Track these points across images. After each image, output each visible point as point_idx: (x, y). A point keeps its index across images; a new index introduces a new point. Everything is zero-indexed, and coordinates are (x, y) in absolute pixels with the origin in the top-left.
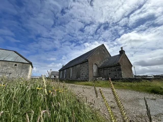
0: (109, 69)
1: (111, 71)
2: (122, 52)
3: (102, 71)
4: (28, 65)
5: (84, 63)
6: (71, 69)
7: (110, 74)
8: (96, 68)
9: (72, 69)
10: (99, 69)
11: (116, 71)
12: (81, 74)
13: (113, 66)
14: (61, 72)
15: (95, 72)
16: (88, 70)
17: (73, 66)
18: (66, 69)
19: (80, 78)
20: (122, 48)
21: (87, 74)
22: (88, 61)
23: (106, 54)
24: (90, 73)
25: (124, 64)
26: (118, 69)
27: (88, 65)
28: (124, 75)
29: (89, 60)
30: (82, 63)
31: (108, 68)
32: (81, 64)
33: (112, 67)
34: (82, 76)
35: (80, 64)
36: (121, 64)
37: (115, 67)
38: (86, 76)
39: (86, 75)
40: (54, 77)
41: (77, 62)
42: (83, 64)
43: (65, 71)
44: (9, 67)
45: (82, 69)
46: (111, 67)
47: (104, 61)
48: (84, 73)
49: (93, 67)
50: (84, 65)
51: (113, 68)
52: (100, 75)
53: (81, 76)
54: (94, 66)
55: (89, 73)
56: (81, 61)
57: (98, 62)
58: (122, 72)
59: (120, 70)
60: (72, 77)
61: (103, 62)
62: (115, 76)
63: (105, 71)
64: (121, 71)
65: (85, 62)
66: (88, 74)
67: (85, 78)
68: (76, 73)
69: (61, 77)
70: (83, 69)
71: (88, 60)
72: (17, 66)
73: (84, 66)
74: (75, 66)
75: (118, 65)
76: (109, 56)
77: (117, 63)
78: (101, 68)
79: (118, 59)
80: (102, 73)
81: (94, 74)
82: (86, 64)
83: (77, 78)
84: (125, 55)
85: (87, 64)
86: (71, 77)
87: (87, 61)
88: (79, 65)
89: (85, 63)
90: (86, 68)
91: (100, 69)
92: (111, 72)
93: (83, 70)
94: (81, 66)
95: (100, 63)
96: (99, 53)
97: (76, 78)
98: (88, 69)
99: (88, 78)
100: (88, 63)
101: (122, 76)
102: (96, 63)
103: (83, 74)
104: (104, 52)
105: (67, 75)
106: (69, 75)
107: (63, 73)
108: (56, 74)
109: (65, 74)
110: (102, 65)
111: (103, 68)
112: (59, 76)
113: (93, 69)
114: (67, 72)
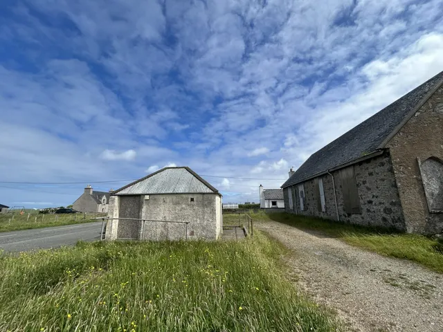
5: (368, 161)
6: (321, 183)
9: (324, 183)
12: (361, 201)
14: (290, 192)
15: (436, 192)
16: (393, 189)
17: (327, 174)
18: (303, 182)
19: (359, 216)
21: (392, 204)
22: (389, 154)
24: (409, 199)
27: (391, 170)
29: (392, 151)
30: (360, 163)
32: (358, 168)
34: (368, 211)
35: (354, 165)
38: (388, 211)
39: (387, 205)
40: (271, 204)
41: (338, 161)
42: (365, 165)
43: (301, 188)
45: (364, 182)
48: (375, 201)
49: (418, 172)
50: (371, 170)
53: (364, 208)
54: (427, 167)
55: (402, 199)
56: (355, 156)
60: (326, 208)
65: (375, 158)
66: (397, 204)
67: (384, 219)
68: (342, 197)
69: (291, 206)
70: (367, 185)
71: (385, 150)
73: (371, 174)
74: (332, 172)
81: (431, 201)
82: (382, 164)
83: (349, 215)
85: (387, 167)
86: (324, 210)
87: (386, 153)
88: (350, 171)
89: (373, 164)
90: (383, 180)
93: (369, 189)
94: (356, 175)
97: (342, 213)
98: (395, 186)
99: (400, 220)
100: (390, 162)
103: (370, 202)
105: (308, 202)
106: (315, 201)
107: (295, 195)
108: (276, 197)
109: (303, 199)
112: (285, 202)
113: (421, 180)
114: (307, 193)
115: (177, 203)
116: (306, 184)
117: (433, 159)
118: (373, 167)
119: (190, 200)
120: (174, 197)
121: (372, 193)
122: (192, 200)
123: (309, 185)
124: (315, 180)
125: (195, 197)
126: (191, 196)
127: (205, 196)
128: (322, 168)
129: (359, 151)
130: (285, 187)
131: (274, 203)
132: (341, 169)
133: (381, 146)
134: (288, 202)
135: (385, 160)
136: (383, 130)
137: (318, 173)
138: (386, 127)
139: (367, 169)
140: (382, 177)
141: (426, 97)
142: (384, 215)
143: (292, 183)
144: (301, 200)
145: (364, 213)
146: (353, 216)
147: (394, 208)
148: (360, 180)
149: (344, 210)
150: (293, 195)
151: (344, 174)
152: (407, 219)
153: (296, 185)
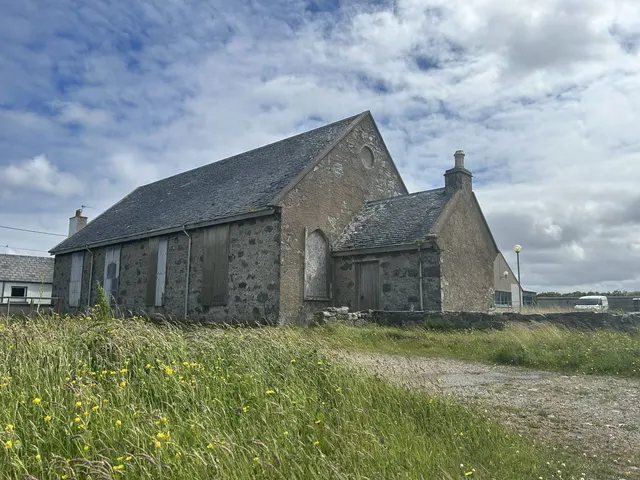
0: (383, 265)
1: (396, 274)
3: (350, 274)
5: (252, 221)
6: (163, 248)
7: (387, 288)
8: (322, 253)
9: (170, 250)
10: (334, 260)
11: (415, 274)
12: (231, 285)
13: (404, 252)
14: (77, 266)
15: (313, 275)
16: (275, 266)
17: (181, 233)
18: (122, 244)
19: (222, 309)
20: (459, 156)
21: (271, 287)
22: (280, 214)
23: (379, 176)
24: (289, 284)
25: (456, 244)
26: (427, 265)
27: (278, 240)
28: (452, 298)
29: (284, 212)
30: (240, 223)
31: (382, 260)
32: (235, 229)
33: (402, 256)
34: (237, 299)
35: (231, 224)
36: (441, 243)
37: (415, 258)
38: (263, 297)
39: (264, 289)
40: (8, 294)
42: (246, 227)
43: (112, 257)
45: (241, 254)
46: (396, 254)
47: (363, 219)
48: (250, 283)
49: (303, 247)
50: (254, 236)
51: (406, 263)
52: (337, 292)
53: (232, 294)
54: (313, 243)
55: (282, 281)
56: (235, 209)
57: (331, 224)
58: (444, 283)
59: (435, 272)
60: (165, 298)
61: (356, 220)
62: (411, 300)
63: (366, 273)
64: (439, 277)
65: (262, 218)
66: (275, 287)
67: (256, 310)
68: (199, 276)
70: (243, 258)
71: (277, 209)
73: (252, 242)
74: (191, 232)
75: (429, 246)
76: (392, 183)
77: (428, 238)
78: (345, 258)
79: (432, 213)
80: (350, 284)
81: (307, 287)
82: (269, 229)
83: (206, 308)
84: (468, 197)
85: (274, 233)
86: (159, 301)
87: (277, 214)
88: (223, 233)
89: (259, 227)
90: (265, 252)
91: (343, 263)
92: (392, 281)
93: (245, 265)
94: (231, 241)
95: (343, 225)
96: (338, 170)
97: (195, 305)
98: (278, 262)
99: (274, 310)
100: (279, 227)
101: (439, 302)
102: (323, 229)
103: (243, 285)
104: (367, 165)
105: (124, 286)
106: (144, 286)
107: (92, 276)
108: (27, 277)
109: (114, 281)
110: (353, 241)
111: (356, 257)
112: (55, 288)
113: (303, 258)
114: (127, 268)
116: (128, 250)
117: (319, 232)
118: (257, 231)
121: (247, 272)
123: (134, 252)
124: (152, 244)
128: (169, 222)
129: (239, 200)
130: (62, 254)
131: (18, 292)
132: (208, 228)
133: (273, 202)
134: (67, 288)
135: (273, 223)
136: (276, 179)
137: (164, 229)
138: (281, 175)
139: (249, 233)
140: (266, 248)
142: (257, 304)
143: (89, 243)
144: (108, 283)
145: (231, 303)
146: (212, 310)
147: (272, 294)
148: (234, 250)
149: (199, 301)
150: (85, 271)
151: (211, 237)
152: (282, 308)
153: (97, 250)
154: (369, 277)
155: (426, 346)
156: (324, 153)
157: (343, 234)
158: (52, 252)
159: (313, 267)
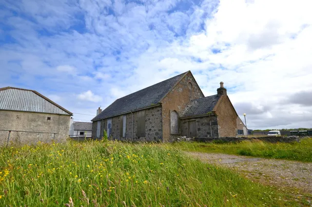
0: (198, 122)
1: (202, 124)
2: (222, 91)
3: (186, 125)
4: (68, 117)
6: (125, 118)
7: (199, 129)
8: (176, 118)
9: (127, 119)
10: (180, 120)
11: (208, 124)
12: (146, 130)
14: (99, 125)
15: (174, 126)
16: (161, 123)
17: (130, 113)
18: (113, 117)
19: (144, 138)
20: (222, 83)
21: (159, 130)
23: (194, 92)
24: (165, 128)
25: (223, 114)
26: (213, 121)
27: (161, 114)
28: (222, 133)
29: (163, 105)
30: (149, 109)
31: (197, 120)
32: (147, 111)
33: (204, 118)
34: (149, 134)
35: (146, 109)
36: (217, 113)
37: (209, 119)
38: (157, 134)
39: (157, 131)
40: (79, 134)
42: (151, 110)
43: (109, 122)
44: (40, 123)
45: (149, 119)
46: (201, 118)
47: (190, 106)
48: (153, 129)
49: (169, 116)
50: (153, 113)
51: (205, 121)
52: (182, 131)
53: (147, 133)
54: (173, 115)
55: (163, 128)
56: (147, 105)
57: (179, 108)
58: (219, 127)
59: (216, 123)
60: (126, 135)
61: (187, 106)
62: (208, 133)
63: (192, 125)
64: (217, 125)
65: (156, 107)
66: (161, 130)
67: (155, 138)
68: (136, 127)
69: (98, 135)
70: (150, 121)
71: (161, 104)
72: (51, 121)
73: (153, 115)
74: (133, 112)
75: (213, 114)
76: (199, 94)
77: (213, 112)
78: (184, 120)
79: (213, 103)
80: (186, 129)
81: (172, 130)
82: (158, 111)
83: (139, 138)
84: (226, 97)
85: (160, 112)
86: (124, 136)
87: (161, 106)
88: (143, 113)
89: (155, 110)
91: (184, 121)
92: (201, 127)
93: (151, 123)
94: (146, 115)
95: (183, 108)
96: (181, 90)
97: (135, 136)
98: (161, 122)
99: (161, 138)
100: (161, 110)
101: (218, 134)
103: (150, 130)
104: (190, 89)
105: (113, 131)
106: (119, 131)
107: (103, 127)
108: (84, 129)
109: (110, 129)
110: (186, 114)
111: (188, 119)
112: (92, 132)
113: (170, 120)
114: (114, 125)
115: (33, 120)
116: (114, 119)
117: (175, 111)
118: (155, 112)
119: (47, 118)
120: (30, 115)
121: (151, 125)
122: (49, 119)
123: (116, 120)
124: (121, 117)
125: (52, 117)
126: (47, 116)
127: (61, 116)
128: (126, 110)
129: (149, 102)
130: (95, 121)
131: (82, 133)
132: (139, 111)
133: (159, 102)
134: (96, 132)
135: (159, 109)
137: (125, 112)
138: (161, 93)
139: (152, 112)
140: (157, 117)
141: (176, 84)
142: (155, 136)
143: (102, 118)
144: (108, 130)
145: (147, 136)
146: (141, 138)
147: (159, 132)
148: (147, 118)
149: (137, 135)
150: (101, 127)
151: (140, 114)
152: (163, 137)
153: (105, 119)
154: (193, 126)
155: (214, 149)
156: (175, 85)
157: (183, 111)
158: (91, 121)
159: (173, 122)
